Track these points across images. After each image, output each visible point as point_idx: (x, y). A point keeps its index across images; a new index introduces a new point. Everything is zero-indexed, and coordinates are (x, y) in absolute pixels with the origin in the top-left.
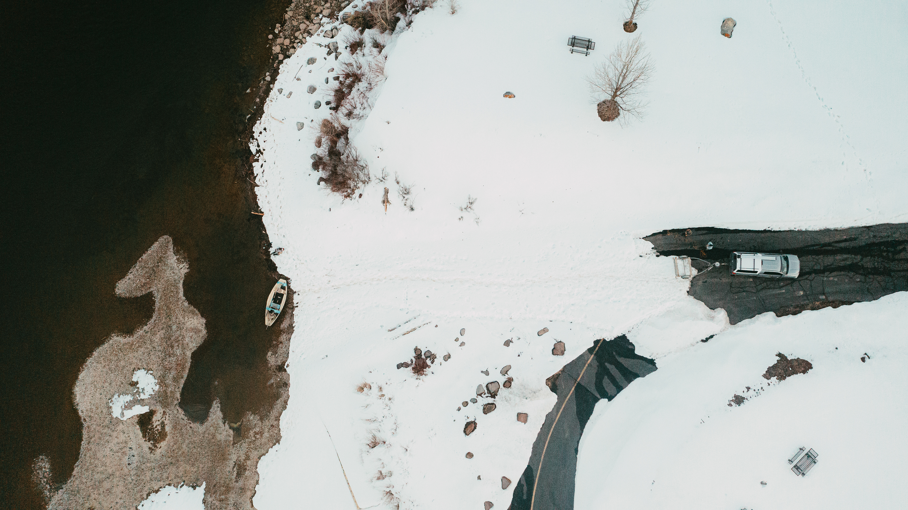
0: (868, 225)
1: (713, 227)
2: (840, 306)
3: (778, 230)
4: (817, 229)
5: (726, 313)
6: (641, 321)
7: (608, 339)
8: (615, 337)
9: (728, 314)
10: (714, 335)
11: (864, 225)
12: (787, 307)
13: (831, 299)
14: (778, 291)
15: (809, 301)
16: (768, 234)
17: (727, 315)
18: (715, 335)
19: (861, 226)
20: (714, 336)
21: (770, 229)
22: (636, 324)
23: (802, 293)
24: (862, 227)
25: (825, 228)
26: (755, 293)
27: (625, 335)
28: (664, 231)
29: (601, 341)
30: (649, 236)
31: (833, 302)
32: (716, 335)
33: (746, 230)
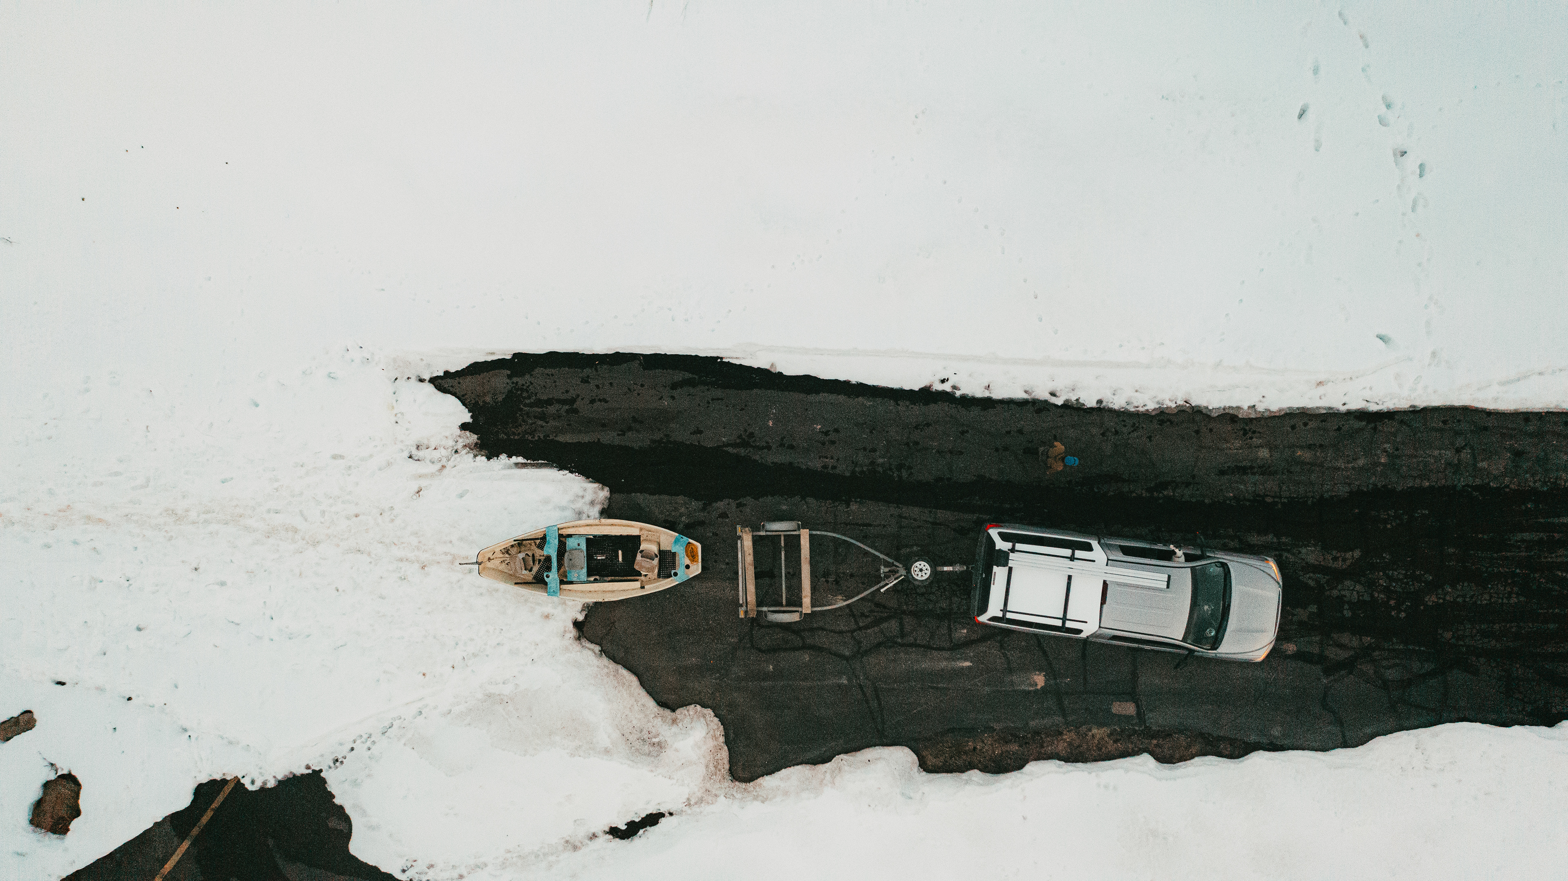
0: (1373, 408)
1: (714, 359)
2: (1192, 757)
3: (979, 393)
4: (1146, 402)
5: (719, 730)
6: (387, 724)
7: (253, 782)
8: (280, 777)
9: (726, 736)
10: (662, 815)
11: (1355, 404)
12: (971, 731)
13: (1157, 719)
14: (941, 663)
15: (1064, 716)
16: (936, 409)
17: (722, 739)
18: (667, 814)
19: (1343, 409)
20: (663, 821)
21: (947, 387)
22: (365, 736)
23: (1040, 680)
24: (1349, 413)
25: (1182, 403)
26: (847, 659)
27: (322, 775)
28: (516, 355)
29: (227, 790)
30: (458, 374)
31: (1166, 734)
32: (671, 814)
33: (847, 383)
